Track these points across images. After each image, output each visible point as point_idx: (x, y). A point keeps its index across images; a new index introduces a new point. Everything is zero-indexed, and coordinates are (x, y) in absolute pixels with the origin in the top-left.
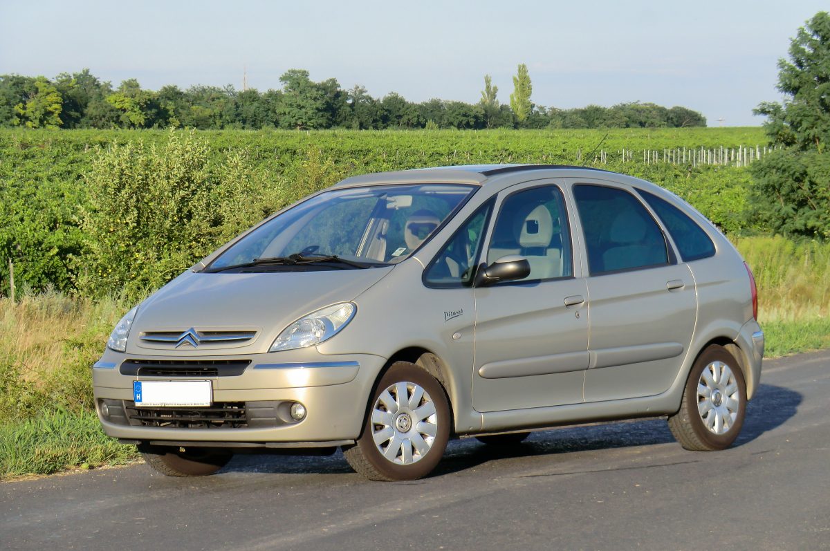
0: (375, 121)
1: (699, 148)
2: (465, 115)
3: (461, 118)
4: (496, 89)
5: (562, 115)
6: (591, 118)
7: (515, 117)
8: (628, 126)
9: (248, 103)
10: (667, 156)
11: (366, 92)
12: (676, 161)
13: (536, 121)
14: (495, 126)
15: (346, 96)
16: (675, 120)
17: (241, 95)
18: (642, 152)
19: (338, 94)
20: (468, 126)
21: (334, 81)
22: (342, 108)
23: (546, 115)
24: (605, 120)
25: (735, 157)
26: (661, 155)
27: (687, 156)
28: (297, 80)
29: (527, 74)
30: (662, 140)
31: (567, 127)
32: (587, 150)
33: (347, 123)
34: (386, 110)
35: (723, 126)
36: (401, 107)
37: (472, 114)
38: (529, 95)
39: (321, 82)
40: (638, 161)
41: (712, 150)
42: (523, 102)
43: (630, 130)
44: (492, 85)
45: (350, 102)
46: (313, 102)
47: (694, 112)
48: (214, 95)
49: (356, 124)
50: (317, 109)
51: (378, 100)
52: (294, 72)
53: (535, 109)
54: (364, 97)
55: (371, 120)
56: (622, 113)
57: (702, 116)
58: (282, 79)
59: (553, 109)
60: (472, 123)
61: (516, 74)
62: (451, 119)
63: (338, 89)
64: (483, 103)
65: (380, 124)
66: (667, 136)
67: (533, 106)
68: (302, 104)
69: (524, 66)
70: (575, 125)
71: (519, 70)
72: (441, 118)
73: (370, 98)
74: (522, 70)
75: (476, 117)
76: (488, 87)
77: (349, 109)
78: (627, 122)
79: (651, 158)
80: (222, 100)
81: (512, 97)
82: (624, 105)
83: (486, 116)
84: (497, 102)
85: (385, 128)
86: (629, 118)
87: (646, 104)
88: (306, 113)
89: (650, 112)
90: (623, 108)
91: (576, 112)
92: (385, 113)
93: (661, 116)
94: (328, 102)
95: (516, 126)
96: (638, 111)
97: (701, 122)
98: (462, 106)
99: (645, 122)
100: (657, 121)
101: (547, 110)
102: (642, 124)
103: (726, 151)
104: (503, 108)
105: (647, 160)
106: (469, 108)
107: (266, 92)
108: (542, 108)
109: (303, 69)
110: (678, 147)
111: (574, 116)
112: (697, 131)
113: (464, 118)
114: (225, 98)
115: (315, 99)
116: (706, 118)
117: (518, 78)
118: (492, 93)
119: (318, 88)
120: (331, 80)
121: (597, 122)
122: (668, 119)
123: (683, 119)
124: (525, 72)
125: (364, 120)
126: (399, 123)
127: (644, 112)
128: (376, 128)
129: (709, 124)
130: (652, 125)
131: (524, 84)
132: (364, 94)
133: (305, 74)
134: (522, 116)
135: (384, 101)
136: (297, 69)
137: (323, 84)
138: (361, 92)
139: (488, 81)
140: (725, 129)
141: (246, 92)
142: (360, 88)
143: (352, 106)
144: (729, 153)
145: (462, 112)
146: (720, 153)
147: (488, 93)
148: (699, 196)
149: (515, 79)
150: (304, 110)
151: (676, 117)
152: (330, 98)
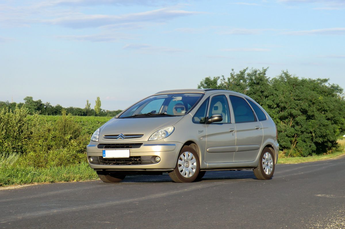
0: (52, 113)
2: (80, 112)
3: (79, 113)
4: (90, 104)
5: (110, 112)
7: (96, 113)
9: (13, 107)
11: (50, 104)
13: (103, 114)
14: (90, 115)
15: (44, 105)
17: (11, 104)
19: (41, 105)
20: (81, 115)
21: (40, 100)
22: (43, 109)
23: (105, 112)
28: (29, 100)
29: (100, 100)
31: (112, 116)
33: (44, 113)
34: (56, 110)
36: (61, 109)
37: (83, 111)
38: (100, 106)
39: (36, 101)
42: (98, 108)
44: (89, 103)
45: (45, 107)
46: (34, 107)
48: (2, 104)
49: (47, 114)
50: (35, 109)
51: (54, 107)
52: (28, 97)
53: (102, 110)
54: (49, 106)
55: (51, 113)
58: (24, 99)
59: (107, 111)
60: (82, 114)
61: (96, 100)
62: (76, 113)
63: (42, 103)
64: (86, 108)
65: (54, 114)
67: (101, 110)
68: (31, 107)
69: (99, 97)
70: (114, 116)
71: (97, 99)
72: (73, 113)
73: (51, 106)
74: (98, 98)
75: (84, 112)
76: (88, 104)
77: (45, 109)
80: (5, 105)
81: (95, 107)
83: (87, 112)
84: (90, 108)
85: (56, 115)
88: (32, 110)
91: (114, 112)
92: (56, 111)
94: (38, 107)
95: (96, 115)
98: (80, 109)
101: (105, 111)
104: (92, 110)
106: (82, 110)
107: (19, 103)
108: (104, 110)
109: (31, 96)
113: (80, 113)
114: (6, 105)
115: (34, 106)
118: (89, 105)
119: (35, 102)
120: (39, 100)
124: (99, 99)
125: (49, 112)
126: (60, 114)
128: (53, 115)
131: (99, 103)
132: (49, 105)
133: (31, 98)
134: (98, 113)
135: (56, 107)
136: (29, 96)
137: (37, 101)
138: (49, 104)
139: (88, 102)
141: (13, 103)
142: (48, 103)
143: (46, 108)
145: (80, 111)
147: (88, 105)
149: (96, 101)
150: (31, 109)
152: (39, 106)
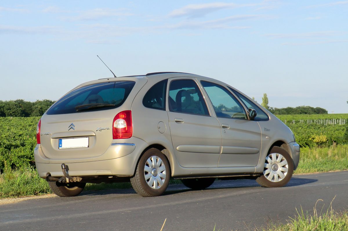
1: (326, 119)
5: (279, 110)
6: (288, 111)
8: (301, 114)
10: (315, 122)
12: (319, 123)
16: (317, 112)
18: (307, 121)
23: (273, 110)
24: (293, 112)
25: (339, 122)
26: (313, 121)
27: (322, 122)
29: (267, 97)
30: (313, 117)
31: (281, 114)
32: (288, 120)
35: (334, 113)
38: (267, 103)
40: (306, 123)
41: (331, 120)
42: (265, 106)
43: (302, 115)
47: (323, 109)
51: (216, 107)
53: (270, 108)
56: (299, 110)
57: (326, 110)
59: (276, 108)
61: (263, 97)
66: (315, 116)
67: (269, 107)
69: (266, 94)
70: (283, 113)
74: (265, 95)
78: (300, 112)
79: (310, 123)
82: (300, 107)
86: (301, 111)
87: (307, 106)
89: (309, 109)
90: (299, 108)
91: (283, 109)
93: (312, 110)
96: (304, 108)
97: (325, 112)
99: (307, 113)
100: (311, 112)
101: (274, 109)
102: (306, 113)
103: (335, 120)
105: (308, 123)
108: (272, 108)
110: (319, 119)
111: (283, 111)
112: (325, 115)
116: (328, 111)
117: (264, 98)
121: (290, 112)
122: (315, 111)
123: (320, 111)
124: (266, 96)
127: (306, 109)
129: (329, 113)
130: (309, 113)
131: (266, 100)
135: (218, 107)
140: (334, 114)
144: (337, 121)
146: (333, 121)
148: (327, 133)
149: (263, 98)
151: (317, 111)
